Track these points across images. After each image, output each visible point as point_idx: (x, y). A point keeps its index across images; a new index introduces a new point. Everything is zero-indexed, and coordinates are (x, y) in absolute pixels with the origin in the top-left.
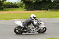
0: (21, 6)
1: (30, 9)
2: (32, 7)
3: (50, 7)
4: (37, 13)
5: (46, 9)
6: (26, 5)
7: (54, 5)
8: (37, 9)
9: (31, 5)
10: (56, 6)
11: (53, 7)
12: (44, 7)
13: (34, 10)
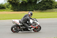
0: (7, 7)
1: (16, 10)
2: (18, 8)
3: (36, 8)
4: (23, 13)
5: (32, 10)
6: (13, 6)
7: (40, 6)
8: (23, 10)
9: (17, 6)
10: (41, 7)
11: (38, 8)
12: (29, 8)
13: (20, 11)
